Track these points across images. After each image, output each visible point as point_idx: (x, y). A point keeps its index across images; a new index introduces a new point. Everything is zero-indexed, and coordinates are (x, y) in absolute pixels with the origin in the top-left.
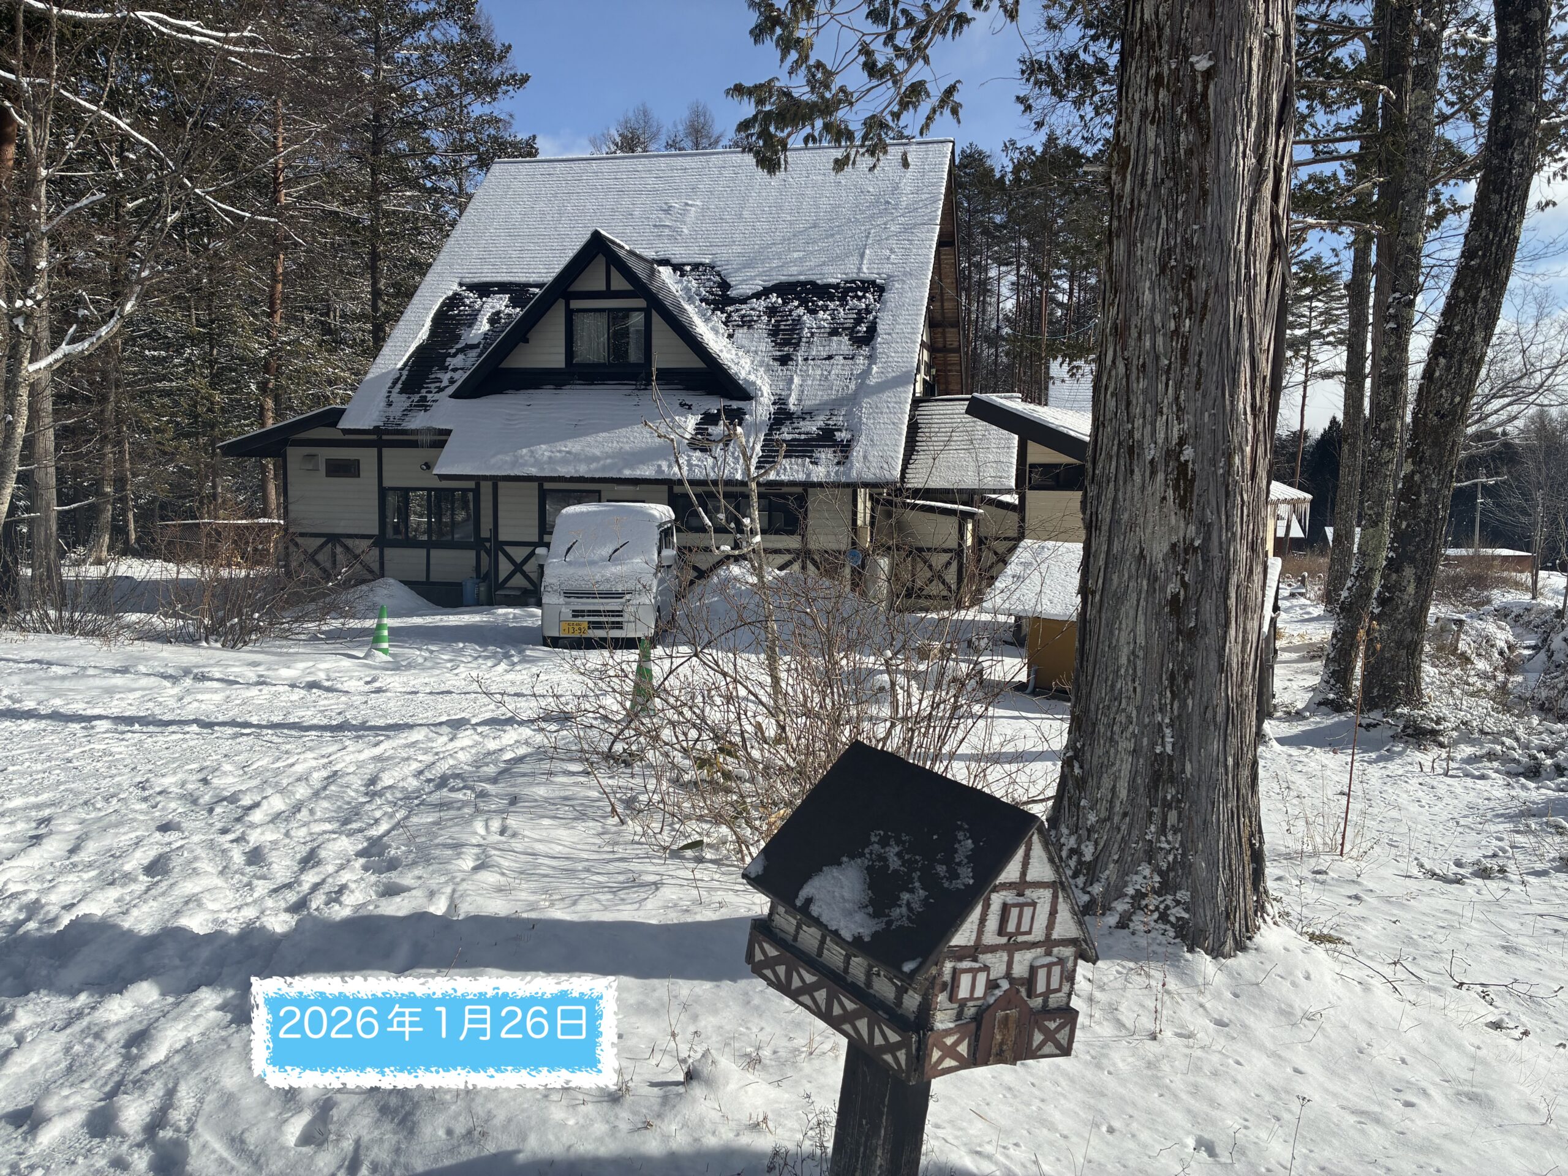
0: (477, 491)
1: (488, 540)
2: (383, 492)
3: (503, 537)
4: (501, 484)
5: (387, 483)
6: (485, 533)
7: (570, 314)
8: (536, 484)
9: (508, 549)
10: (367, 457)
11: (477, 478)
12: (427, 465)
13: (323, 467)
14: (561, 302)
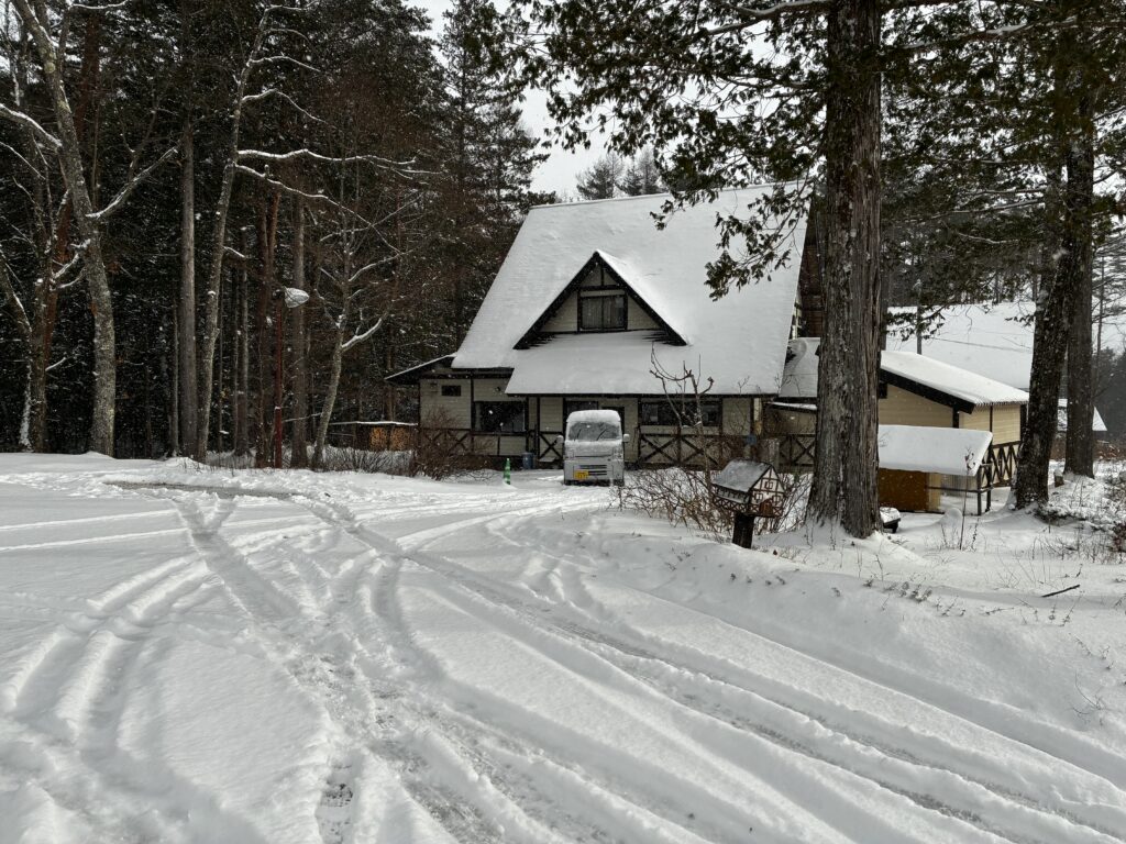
0: (526, 404)
1: (534, 431)
2: (474, 404)
3: (542, 429)
4: (542, 399)
5: (475, 400)
6: (532, 427)
7: (580, 300)
8: (561, 399)
9: (546, 436)
10: (465, 384)
11: (528, 396)
12: (500, 389)
13: (440, 390)
14: (575, 293)
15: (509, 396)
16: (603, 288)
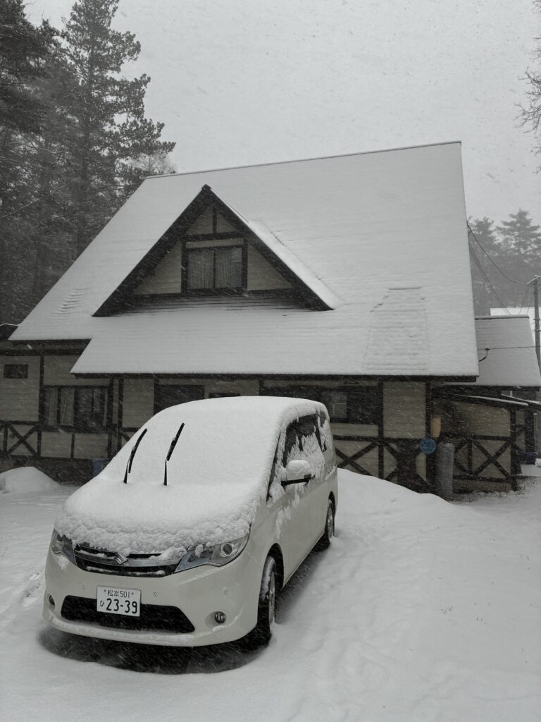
1: (116, 426)
2: (43, 390)
3: (126, 424)
5: (46, 382)
7: (186, 252)
9: (129, 434)
10: (34, 362)
14: (180, 244)
15: (78, 376)
16: (215, 236)
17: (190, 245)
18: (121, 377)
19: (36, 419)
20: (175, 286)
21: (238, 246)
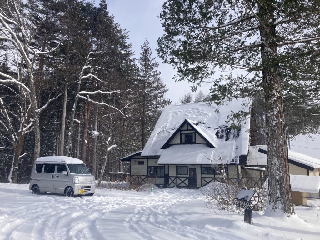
0: (165, 167)
2: (148, 167)
3: (170, 175)
4: (169, 165)
6: (166, 175)
7: (181, 134)
8: (176, 166)
9: (171, 178)
10: (145, 161)
11: (165, 164)
12: (156, 162)
13: (137, 163)
14: (179, 132)
15: (159, 164)
16: (188, 130)
17: (182, 132)
18: (168, 165)
19: (146, 175)
20: (179, 142)
21: (194, 133)
